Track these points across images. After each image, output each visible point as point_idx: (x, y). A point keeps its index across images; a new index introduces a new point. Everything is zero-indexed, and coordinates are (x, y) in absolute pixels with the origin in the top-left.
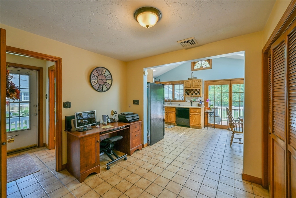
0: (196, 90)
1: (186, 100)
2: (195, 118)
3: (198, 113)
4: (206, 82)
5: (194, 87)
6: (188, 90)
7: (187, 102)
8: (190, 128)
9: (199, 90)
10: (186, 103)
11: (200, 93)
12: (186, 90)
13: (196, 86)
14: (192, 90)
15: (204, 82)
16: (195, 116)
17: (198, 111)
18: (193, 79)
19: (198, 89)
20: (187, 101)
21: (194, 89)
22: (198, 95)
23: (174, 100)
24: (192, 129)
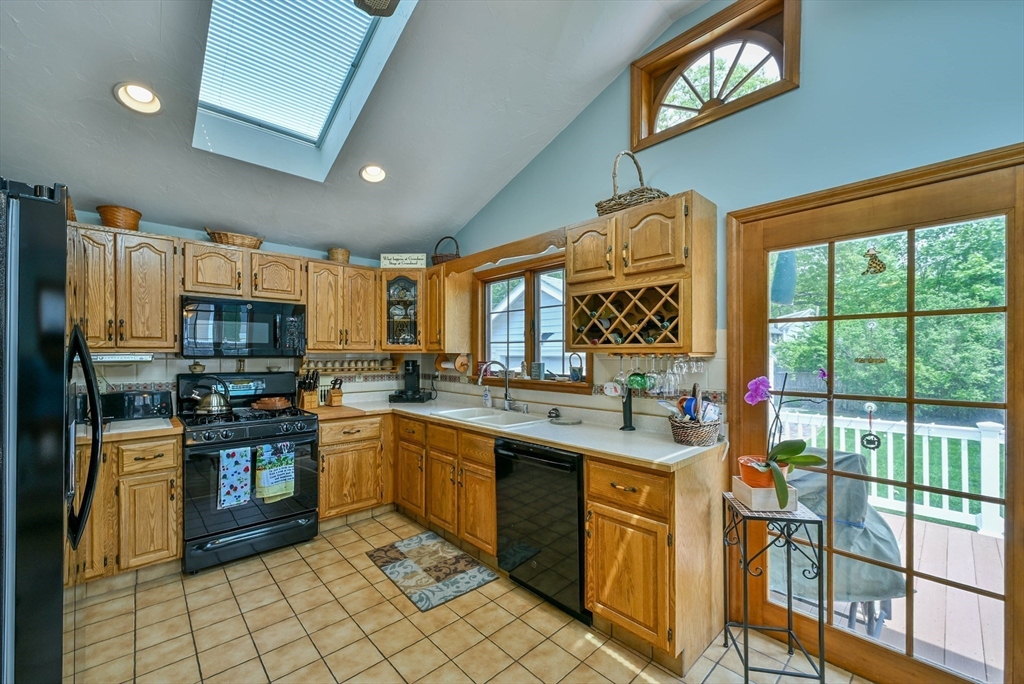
0: (650, 296)
1: (597, 382)
2: (620, 556)
3: (644, 512)
4: (745, 217)
5: (630, 269)
6: (595, 302)
7: (603, 397)
8: (589, 636)
9: (675, 296)
10: (594, 400)
11: (680, 319)
12: (582, 298)
13: (652, 264)
14: (620, 300)
15: (728, 224)
16: (623, 534)
17: (646, 489)
18: (629, 205)
19: (666, 288)
20: (601, 390)
21: (635, 292)
22: (666, 340)
23: (529, 374)
24: (597, 643)
